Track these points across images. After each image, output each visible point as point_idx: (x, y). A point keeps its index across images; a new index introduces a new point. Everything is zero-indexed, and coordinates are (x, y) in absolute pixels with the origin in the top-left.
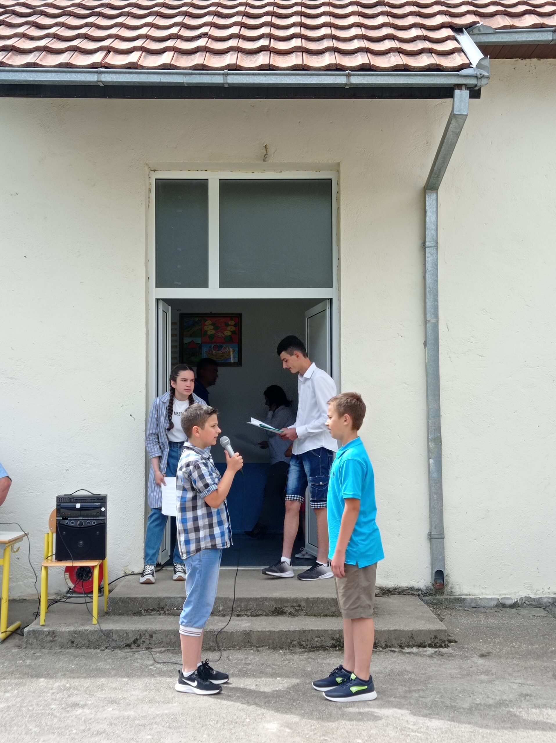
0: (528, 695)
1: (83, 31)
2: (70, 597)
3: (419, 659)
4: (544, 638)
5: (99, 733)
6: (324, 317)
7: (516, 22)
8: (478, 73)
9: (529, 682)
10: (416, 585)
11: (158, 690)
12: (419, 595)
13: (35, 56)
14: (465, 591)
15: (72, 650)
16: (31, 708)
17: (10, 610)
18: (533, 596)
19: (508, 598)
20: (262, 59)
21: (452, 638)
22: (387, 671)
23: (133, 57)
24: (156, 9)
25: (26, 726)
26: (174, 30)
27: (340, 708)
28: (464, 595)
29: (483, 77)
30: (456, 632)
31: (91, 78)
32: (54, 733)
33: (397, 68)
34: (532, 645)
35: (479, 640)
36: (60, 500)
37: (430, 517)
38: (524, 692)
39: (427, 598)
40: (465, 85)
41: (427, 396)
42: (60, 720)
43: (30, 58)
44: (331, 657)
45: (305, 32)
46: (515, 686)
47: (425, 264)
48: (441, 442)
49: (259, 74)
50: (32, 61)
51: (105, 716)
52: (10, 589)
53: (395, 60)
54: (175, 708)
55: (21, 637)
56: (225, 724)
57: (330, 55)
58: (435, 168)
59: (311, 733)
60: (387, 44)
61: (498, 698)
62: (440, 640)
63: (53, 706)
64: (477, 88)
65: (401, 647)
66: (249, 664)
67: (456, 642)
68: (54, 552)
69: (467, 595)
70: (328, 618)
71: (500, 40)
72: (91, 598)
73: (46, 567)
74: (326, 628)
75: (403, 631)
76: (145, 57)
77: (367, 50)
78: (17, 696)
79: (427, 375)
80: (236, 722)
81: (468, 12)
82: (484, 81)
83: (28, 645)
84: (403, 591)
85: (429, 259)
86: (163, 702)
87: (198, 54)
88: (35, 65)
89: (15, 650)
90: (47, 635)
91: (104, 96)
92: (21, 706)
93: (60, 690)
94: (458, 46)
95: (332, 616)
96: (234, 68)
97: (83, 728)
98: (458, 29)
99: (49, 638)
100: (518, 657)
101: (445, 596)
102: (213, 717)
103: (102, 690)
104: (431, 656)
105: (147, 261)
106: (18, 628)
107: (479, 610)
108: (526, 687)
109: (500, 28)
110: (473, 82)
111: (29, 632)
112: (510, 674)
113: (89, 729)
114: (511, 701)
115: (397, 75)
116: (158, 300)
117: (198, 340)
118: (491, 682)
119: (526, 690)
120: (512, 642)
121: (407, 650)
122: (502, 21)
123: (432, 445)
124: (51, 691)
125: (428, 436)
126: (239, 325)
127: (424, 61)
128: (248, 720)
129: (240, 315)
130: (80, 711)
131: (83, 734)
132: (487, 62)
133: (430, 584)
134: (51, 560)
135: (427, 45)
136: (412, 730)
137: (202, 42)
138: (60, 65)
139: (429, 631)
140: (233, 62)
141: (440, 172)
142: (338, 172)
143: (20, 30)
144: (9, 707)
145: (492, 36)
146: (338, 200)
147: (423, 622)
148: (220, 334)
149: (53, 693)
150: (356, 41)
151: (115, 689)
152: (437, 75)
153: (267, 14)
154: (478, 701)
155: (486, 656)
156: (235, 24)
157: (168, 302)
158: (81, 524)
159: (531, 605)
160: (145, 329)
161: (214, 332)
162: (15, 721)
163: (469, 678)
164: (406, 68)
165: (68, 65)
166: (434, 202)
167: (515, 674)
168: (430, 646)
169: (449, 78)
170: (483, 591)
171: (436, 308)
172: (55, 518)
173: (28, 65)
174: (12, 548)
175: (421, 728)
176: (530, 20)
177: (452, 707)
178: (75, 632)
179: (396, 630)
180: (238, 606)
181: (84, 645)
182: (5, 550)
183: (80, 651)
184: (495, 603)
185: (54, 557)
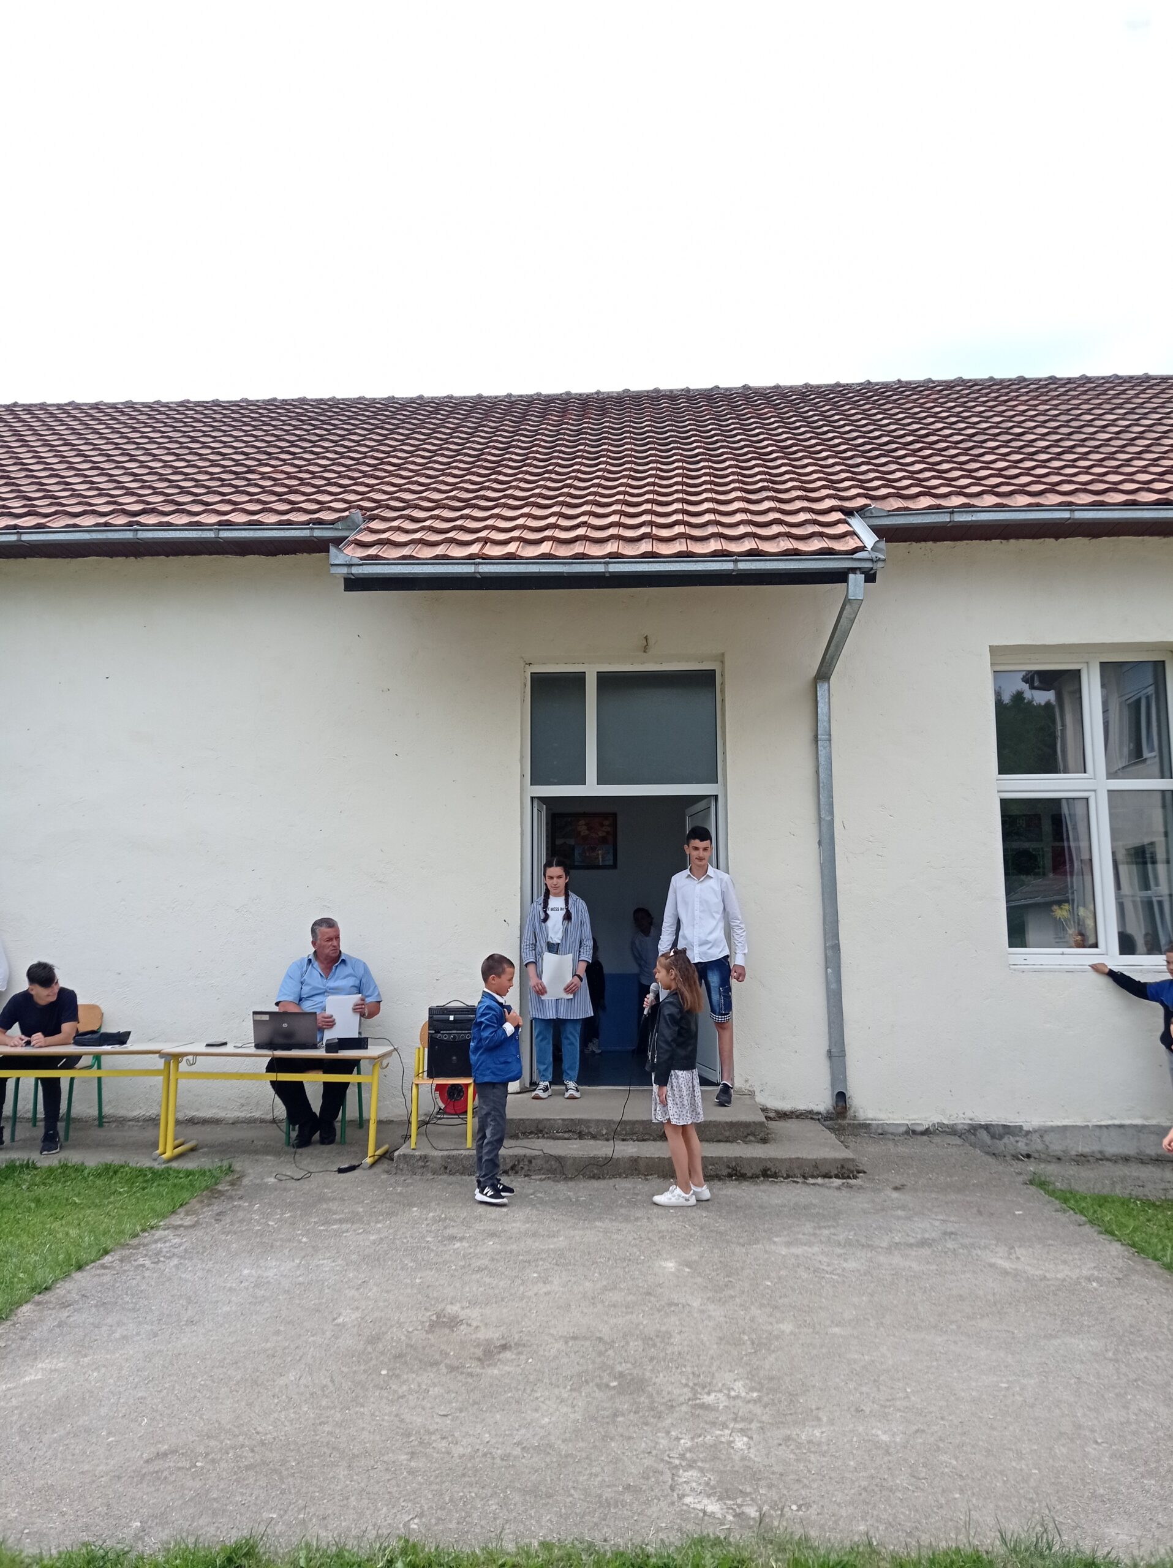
0: (952, 1233)
1: (459, 523)
2: (440, 1119)
3: (826, 1192)
4: (963, 1169)
5: (480, 1270)
6: (709, 814)
7: (910, 504)
8: (874, 557)
9: (952, 1219)
10: (816, 1109)
11: (541, 1222)
12: (819, 1120)
13: (410, 548)
14: (870, 1116)
15: (445, 1177)
16: (405, 1241)
17: (378, 1132)
18: (946, 1122)
19: (918, 1124)
20: (645, 547)
21: (861, 1168)
22: (792, 1204)
23: (512, 548)
24: (532, 500)
25: (401, 1260)
26: (552, 520)
27: (743, 1246)
28: (869, 1119)
29: (879, 560)
30: (864, 1162)
31: (469, 569)
32: (431, 1269)
33: (786, 553)
34: (951, 1176)
35: (890, 1170)
36: (432, 1011)
37: (830, 1033)
38: (948, 1230)
39: (827, 1123)
40: (860, 568)
41: (823, 900)
42: (437, 1255)
43: (406, 551)
44: (727, 1187)
45: (687, 518)
46: (937, 1223)
47: (817, 758)
48: (839, 950)
49: (642, 562)
50: (408, 554)
51: (485, 1250)
52: (378, 1109)
53: (785, 544)
54: (560, 1242)
55: (390, 1162)
56: (618, 1261)
57: (716, 541)
58: (827, 657)
59: (714, 1274)
60: (775, 529)
61: (919, 1236)
62: (848, 1170)
63: (429, 1239)
64: (872, 572)
65: (805, 1177)
66: (637, 1194)
67: (865, 1172)
68: (426, 1069)
69: (872, 1120)
70: (722, 1144)
71: (894, 522)
72: (465, 1119)
73: (417, 1085)
74: (721, 1155)
75: (806, 1160)
76: (522, 547)
77: (755, 536)
78: (390, 1227)
79: (822, 877)
80: (630, 1260)
81: (858, 495)
82: (880, 565)
83: (398, 1171)
84: (801, 1114)
85: (822, 753)
86: (549, 1236)
87: (578, 543)
88: (411, 557)
89: (384, 1176)
90: (418, 1160)
91: (481, 588)
92: (395, 1239)
93: (435, 1221)
94: (850, 529)
95: (726, 1141)
96: (615, 556)
97: (462, 1263)
98: (849, 512)
99: (421, 1163)
100: (936, 1190)
101: (847, 1121)
102: (604, 1253)
103: (481, 1221)
104: (838, 1188)
105: (522, 757)
106: (386, 1153)
107: (887, 1136)
108: (949, 1225)
109: (893, 511)
110: (868, 565)
111: (399, 1156)
112: (929, 1210)
113: (470, 1265)
114: (934, 1240)
115: (787, 560)
116: (532, 798)
117: (572, 842)
118: (909, 1218)
119: (950, 1228)
120: (928, 1174)
121: (811, 1181)
122: (896, 503)
123: (830, 953)
124: (426, 1222)
125: (825, 944)
126: (614, 825)
127: (816, 545)
128: (642, 1258)
129: (615, 815)
130: (458, 1245)
131: (463, 1270)
132: (883, 545)
133: (831, 1108)
134: (423, 1077)
135: (817, 529)
136: (827, 1272)
137: (581, 531)
138: (436, 557)
139: (835, 1160)
140: (615, 550)
141: (832, 661)
142: (722, 662)
143: (395, 524)
144: (381, 1239)
145: (886, 519)
146: (723, 691)
147: (827, 1149)
148: (593, 835)
149: (428, 1224)
150: (741, 527)
151: (495, 1220)
152: (830, 559)
153: (647, 501)
154: (897, 1240)
155: (900, 1189)
156: (614, 512)
157: (542, 800)
158: (454, 1038)
159: (945, 1132)
160: (519, 829)
161: (587, 832)
162: (389, 1255)
163: (884, 1213)
164: (796, 552)
165: (445, 557)
166: (827, 692)
167: (935, 1210)
168: (837, 1177)
169: (843, 561)
170: (890, 1115)
171: (831, 805)
172: (427, 1031)
173: (404, 557)
174: (381, 1063)
175: (836, 1269)
176: (925, 502)
177: (869, 1246)
178: (448, 1157)
179: (798, 1158)
180: (623, 1130)
181: (458, 1171)
182: (374, 1066)
183: (453, 1178)
184: (904, 1129)
185: (426, 1074)
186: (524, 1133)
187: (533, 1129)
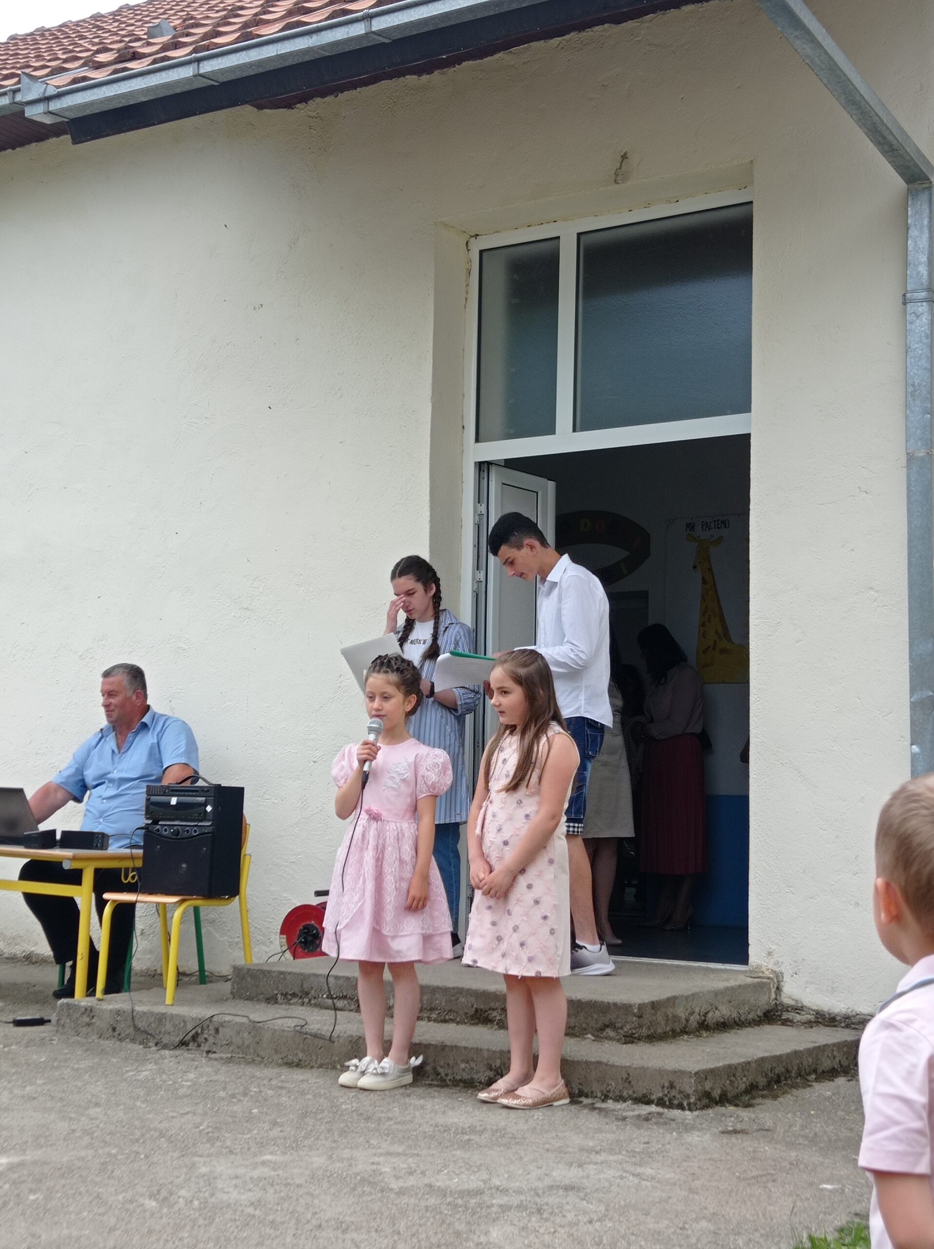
15: (112, 1043)
47: (906, 338)
62: (680, 1092)
83: (60, 1028)
85: (913, 326)
99: (86, 1019)
116: (479, 465)
123: (916, 715)
158: (177, 832)
166: (925, 206)
168: (658, 1103)
171: (926, 427)
181: (128, 1036)
186: (285, 995)
187: (297, 990)
